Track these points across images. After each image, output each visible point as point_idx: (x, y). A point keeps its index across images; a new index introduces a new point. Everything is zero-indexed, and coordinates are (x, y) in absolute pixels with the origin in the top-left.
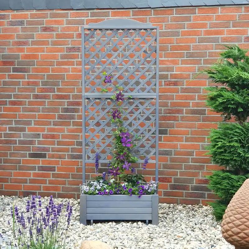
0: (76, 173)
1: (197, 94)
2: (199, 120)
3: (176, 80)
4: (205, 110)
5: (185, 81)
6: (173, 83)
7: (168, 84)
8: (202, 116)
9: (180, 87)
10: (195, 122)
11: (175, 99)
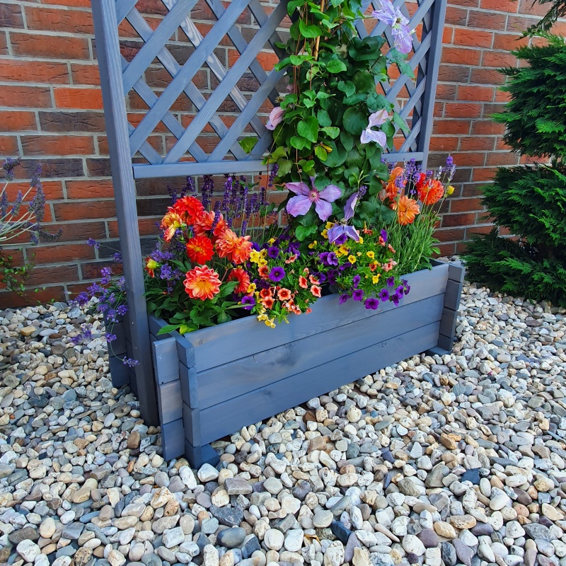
0: (55, 223)
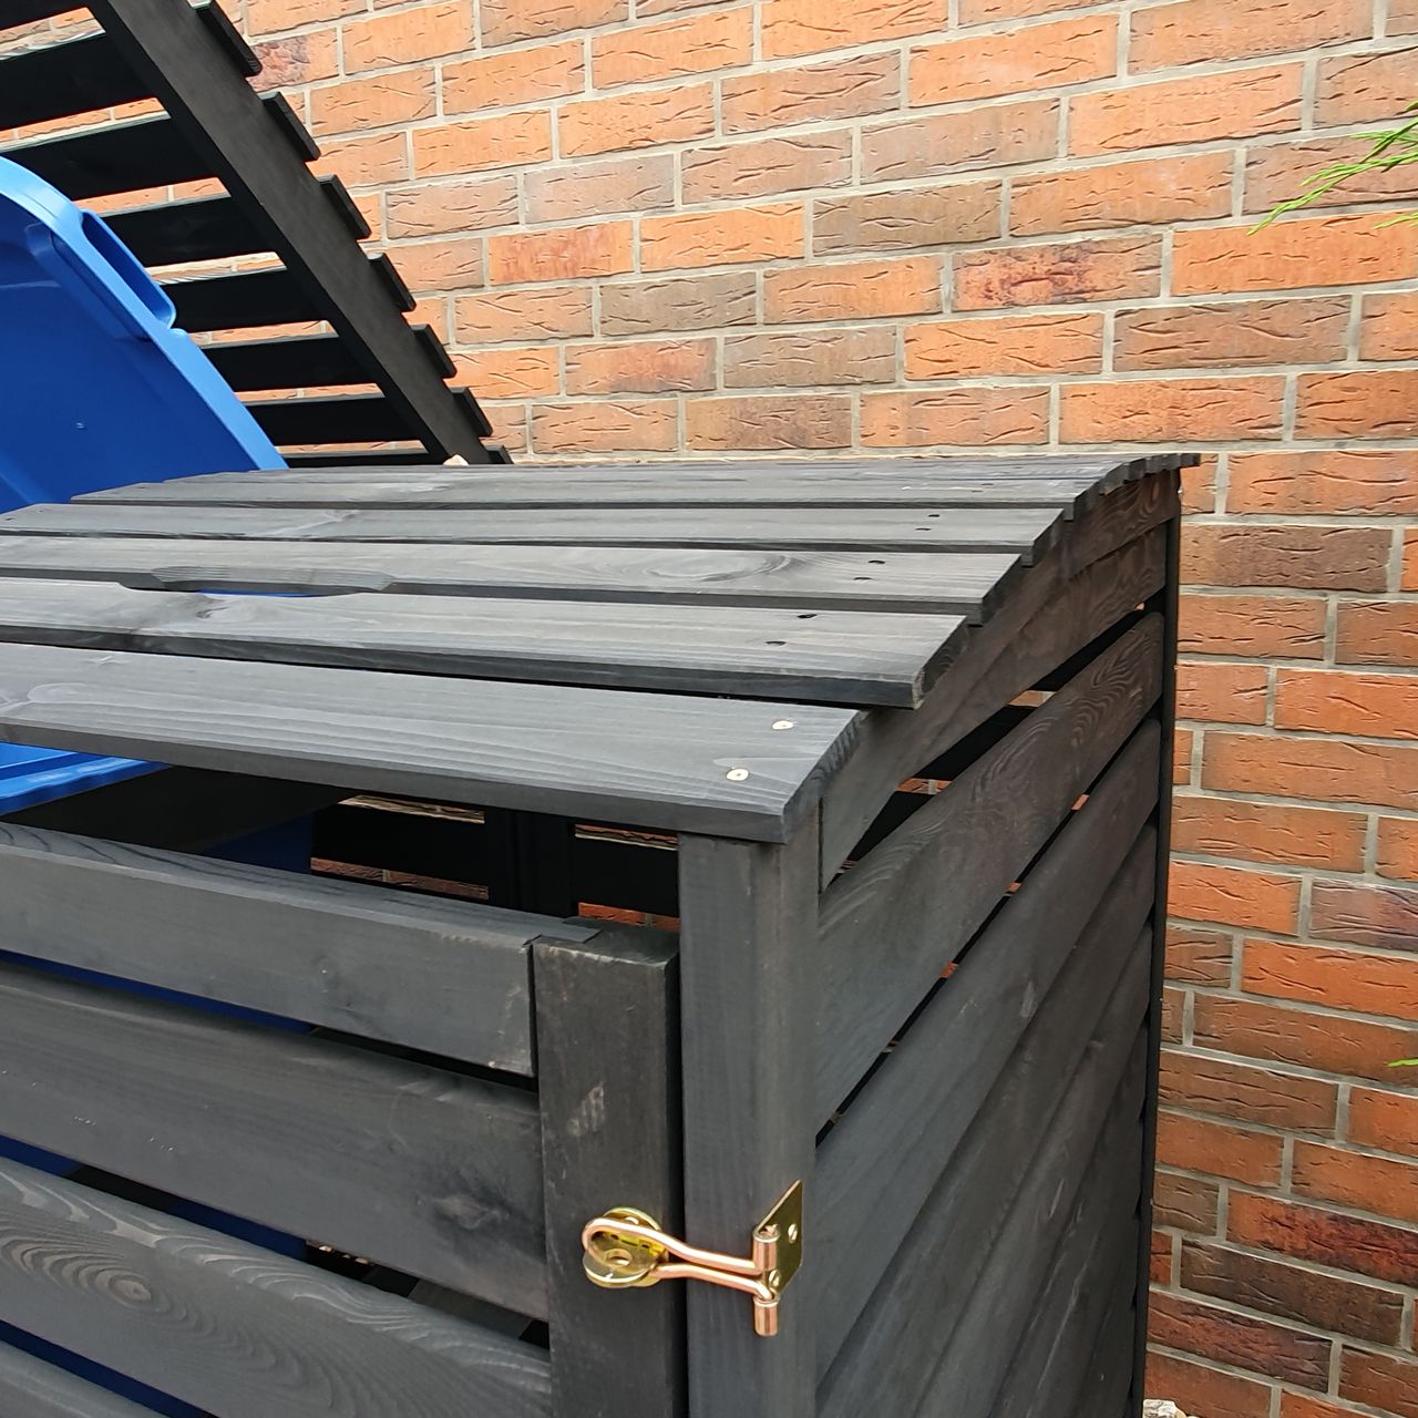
1: (1292, 373)
2: (1305, 645)
3: (1077, 238)
4: (1382, 540)
5: (1167, 243)
6: (1041, 269)
7: (995, 285)
8: (1334, 600)
9: (1109, 311)
10: (1255, 664)
11: (1054, 434)
